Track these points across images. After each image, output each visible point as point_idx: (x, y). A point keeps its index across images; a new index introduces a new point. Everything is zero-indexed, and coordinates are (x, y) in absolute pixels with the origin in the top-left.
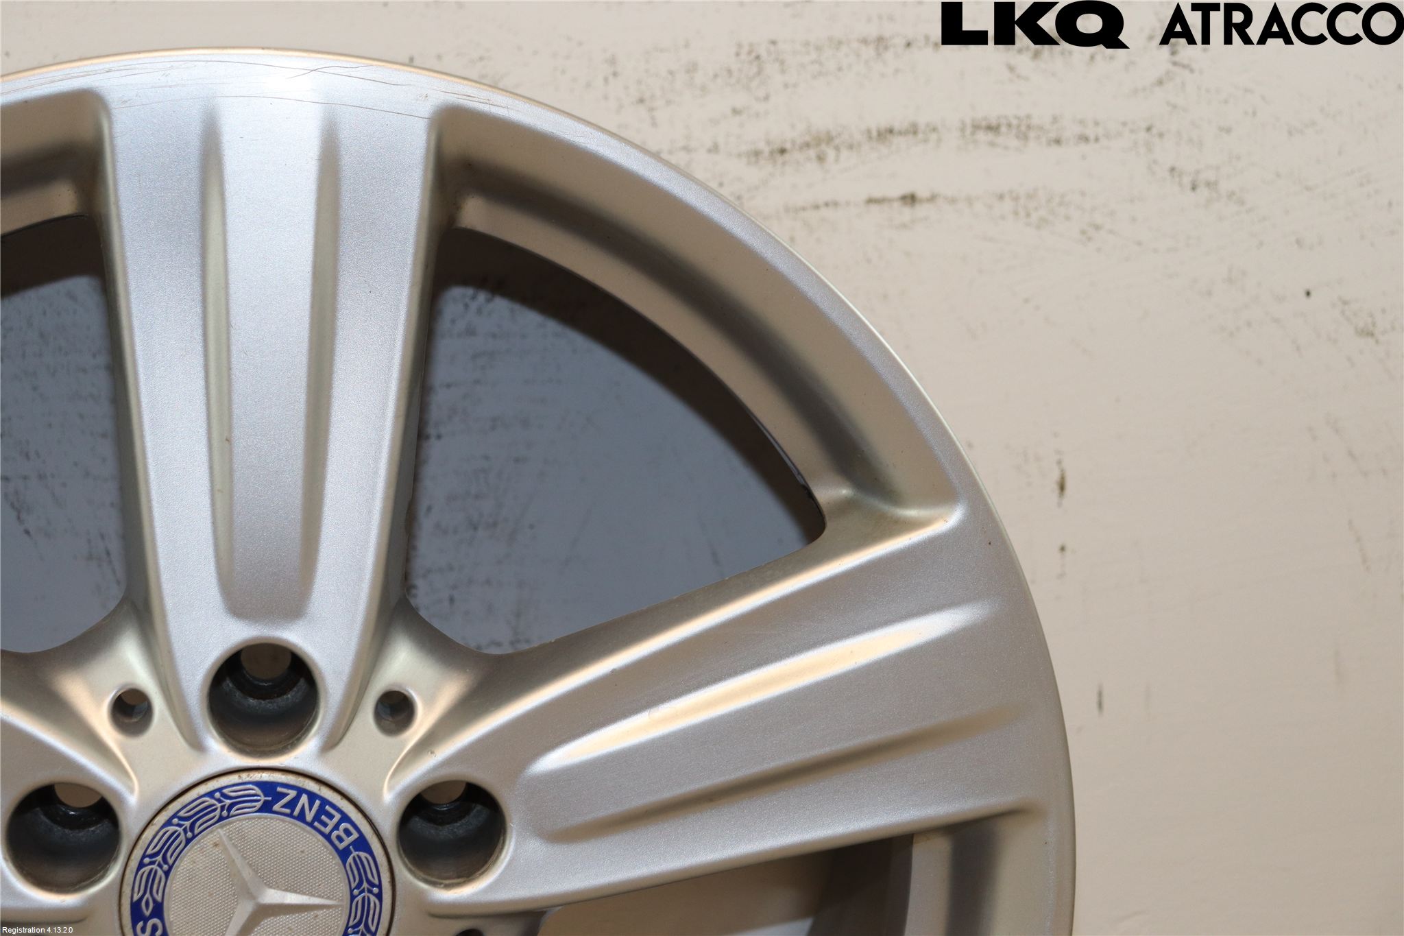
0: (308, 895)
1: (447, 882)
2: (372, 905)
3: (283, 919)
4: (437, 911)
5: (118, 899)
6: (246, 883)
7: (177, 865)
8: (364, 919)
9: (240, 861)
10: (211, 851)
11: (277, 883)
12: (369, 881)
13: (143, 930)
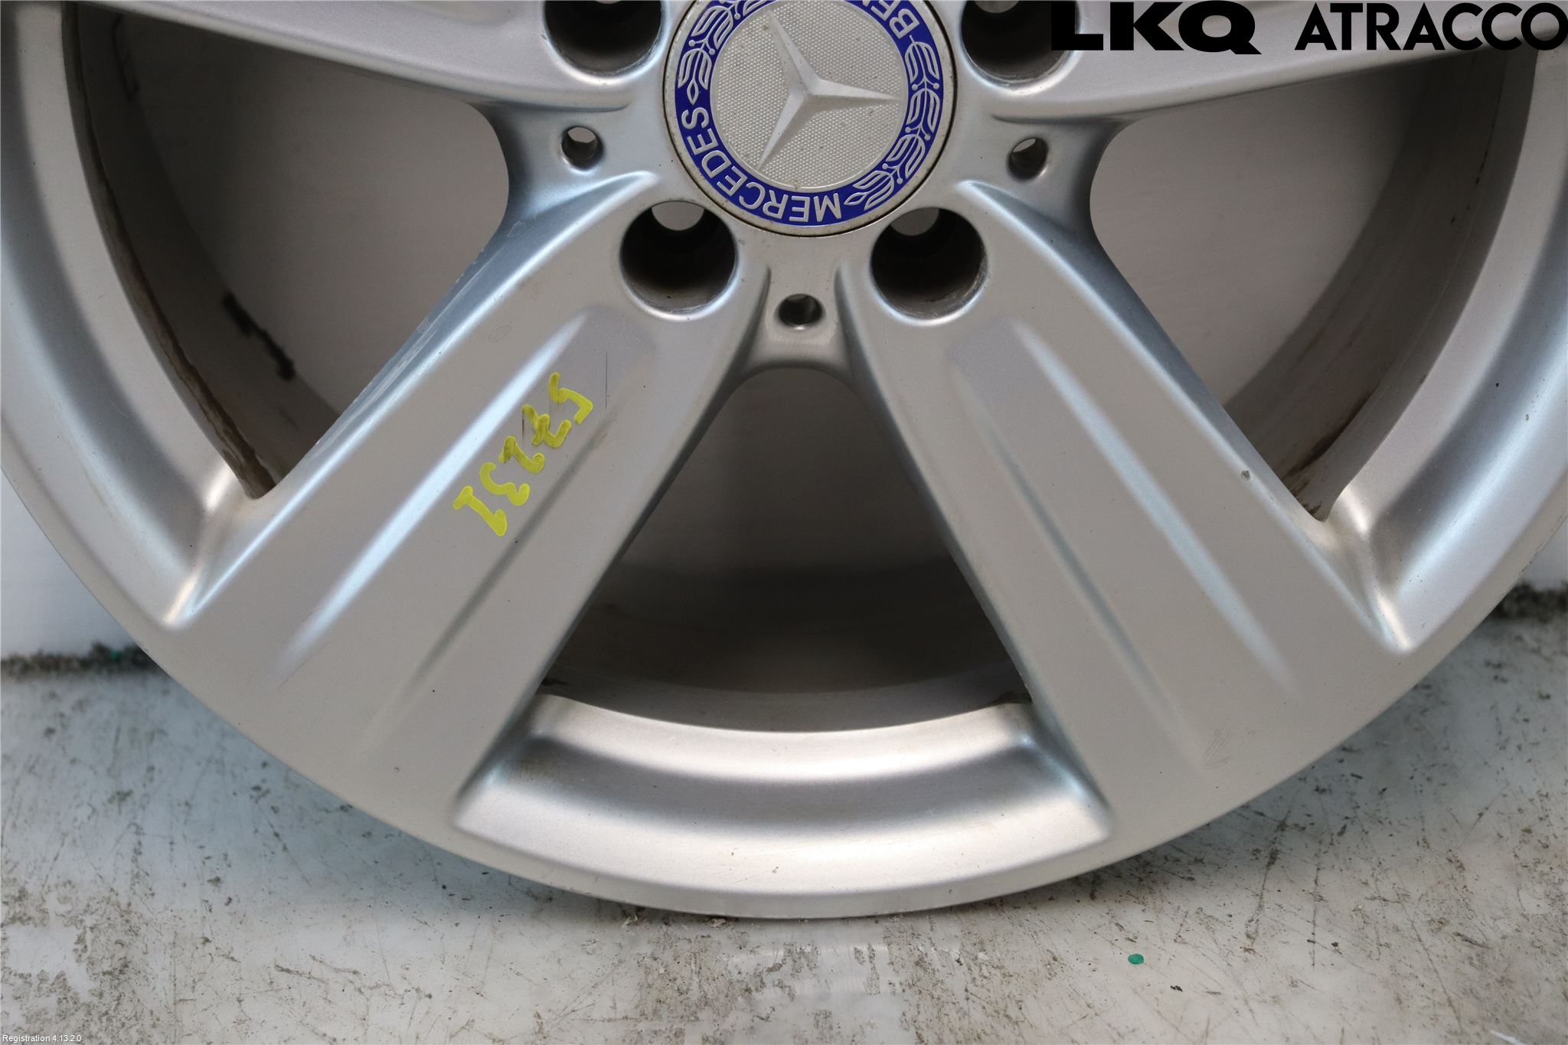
0: (863, 88)
1: (1012, 82)
2: (932, 102)
3: (836, 115)
4: (1000, 112)
5: (662, 84)
6: (798, 72)
7: (723, 51)
8: (923, 118)
9: (790, 47)
10: (761, 35)
11: (830, 73)
12: (929, 76)
13: (689, 120)
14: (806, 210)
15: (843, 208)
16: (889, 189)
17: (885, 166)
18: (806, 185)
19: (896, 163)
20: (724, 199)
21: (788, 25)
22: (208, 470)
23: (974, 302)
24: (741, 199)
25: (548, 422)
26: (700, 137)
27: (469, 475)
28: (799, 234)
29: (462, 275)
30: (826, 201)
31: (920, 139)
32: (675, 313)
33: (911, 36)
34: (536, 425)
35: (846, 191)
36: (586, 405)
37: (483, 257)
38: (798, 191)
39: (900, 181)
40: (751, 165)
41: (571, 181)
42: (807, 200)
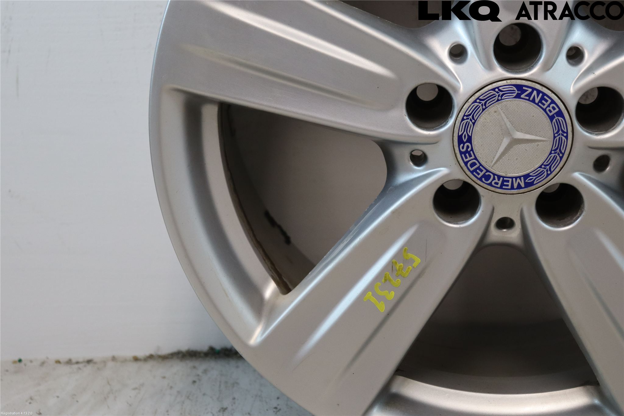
0: (534, 135)
1: (596, 133)
2: (563, 141)
3: (523, 146)
4: (591, 145)
5: (452, 134)
6: (508, 129)
7: (478, 121)
8: (559, 147)
9: (505, 119)
10: (493, 115)
11: (521, 130)
12: (562, 131)
13: (463, 148)
14: (510, 184)
15: (525, 183)
16: (544, 176)
17: (543, 166)
18: (510, 174)
19: (547, 165)
20: (476, 179)
21: (505, 111)
22: (266, 283)
23: (578, 221)
24: (483, 179)
25: (402, 267)
26: (467, 154)
27: (370, 287)
28: (506, 193)
29: (368, 208)
30: (518, 180)
31: (558, 156)
32: (454, 224)
33: (555, 115)
34: (398, 268)
35: (526, 176)
36: (418, 260)
37: (376, 201)
38: (507, 176)
39: (549, 172)
40: (488, 166)
41: (414, 171)
42: (510, 180)
